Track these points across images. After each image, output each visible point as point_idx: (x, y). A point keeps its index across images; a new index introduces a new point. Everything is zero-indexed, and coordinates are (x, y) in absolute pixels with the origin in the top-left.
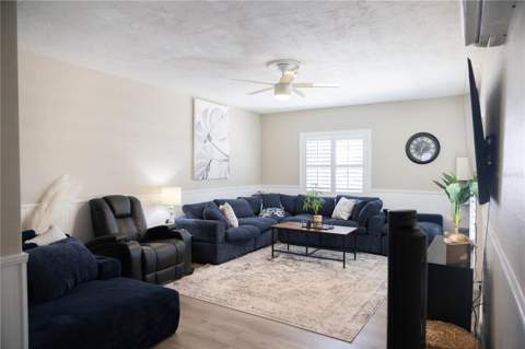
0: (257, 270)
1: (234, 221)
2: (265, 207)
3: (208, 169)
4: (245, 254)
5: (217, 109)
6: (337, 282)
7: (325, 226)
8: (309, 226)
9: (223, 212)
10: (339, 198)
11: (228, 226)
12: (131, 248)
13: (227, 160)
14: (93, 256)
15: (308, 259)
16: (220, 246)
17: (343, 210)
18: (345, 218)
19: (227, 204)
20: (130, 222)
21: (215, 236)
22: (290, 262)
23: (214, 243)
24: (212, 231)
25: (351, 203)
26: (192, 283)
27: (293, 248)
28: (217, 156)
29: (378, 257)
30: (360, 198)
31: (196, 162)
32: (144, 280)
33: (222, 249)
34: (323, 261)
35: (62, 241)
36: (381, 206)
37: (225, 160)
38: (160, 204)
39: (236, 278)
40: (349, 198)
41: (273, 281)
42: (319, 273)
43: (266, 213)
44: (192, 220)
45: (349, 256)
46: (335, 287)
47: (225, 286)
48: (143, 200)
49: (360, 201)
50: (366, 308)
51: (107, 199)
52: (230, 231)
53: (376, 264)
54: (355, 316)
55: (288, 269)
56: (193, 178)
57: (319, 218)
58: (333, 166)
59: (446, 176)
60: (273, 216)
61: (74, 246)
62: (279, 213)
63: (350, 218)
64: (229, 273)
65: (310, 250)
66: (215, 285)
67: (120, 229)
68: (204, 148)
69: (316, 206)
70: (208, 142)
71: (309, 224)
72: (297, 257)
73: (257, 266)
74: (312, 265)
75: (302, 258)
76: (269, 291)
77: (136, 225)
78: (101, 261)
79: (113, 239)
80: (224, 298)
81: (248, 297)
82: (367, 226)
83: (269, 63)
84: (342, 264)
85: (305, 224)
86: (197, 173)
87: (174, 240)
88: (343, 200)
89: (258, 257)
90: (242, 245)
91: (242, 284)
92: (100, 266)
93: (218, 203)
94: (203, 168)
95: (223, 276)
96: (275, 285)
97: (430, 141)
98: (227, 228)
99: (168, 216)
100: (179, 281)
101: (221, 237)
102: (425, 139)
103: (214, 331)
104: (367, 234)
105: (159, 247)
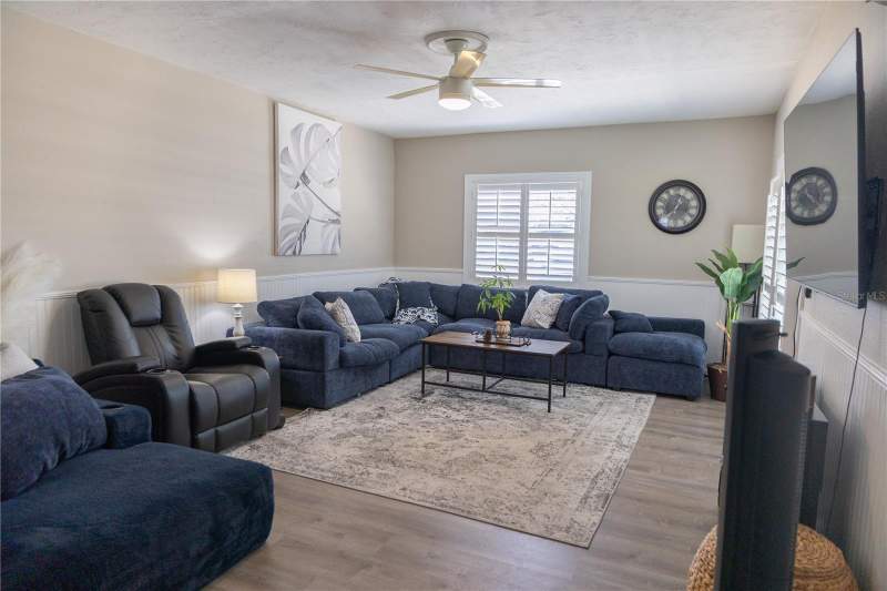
0: (399, 418)
1: (355, 331)
2: (404, 306)
3: (302, 237)
4: (373, 389)
5: (317, 125)
6: (541, 437)
7: (516, 340)
8: (487, 340)
9: (333, 314)
10: (533, 291)
11: (344, 340)
12: (167, 384)
13: (336, 222)
14: (96, 403)
15: (485, 396)
16: (330, 377)
17: (541, 311)
18: (546, 325)
19: (340, 301)
20: (161, 334)
21: (323, 358)
22: (455, 403)
23: (321, 371)
24: (316, 349)
25: (555, 300)
26: (284, 444)
27: (456, 378)
28: (320, 212)
29: (601, 391)
30: (571, 292)
31: (281, 224)
32: (194, 444)
33: (335, 381)
34: (510, 399)
35: (29, 376)
36: (606, 305)
37: (334, 221)
38: (216, 300)
39: (364, 433)
40: (551, 290)
41: (431, 438)
42: (509, 422)
43: (406, 317)
44: (276, 330)
45: (557, 390)
46: (540, 447)
47: (345, 450)
48: (183, 291)
49: (571, 297)
50: (600, 483)
51: (113, 291)
52: (348, 349)
53: (601, 404)
54: (586, 498)
55: (454, 416)
56: (275, 253)
57: (506, 326)
58: (524, 235)
59: (719, 256)
60: (419, 321)
61: (55, 383)
62: (430, 316)
63: (554, 326)
64: (351, 425)
65: (490, 381)
66: (327, 448)
67: (141, 348)
68: (296, 197)
69: (500, 305)
70: (302, 186)
71: (488, 335)
72: (465, 394)
73: (398, 411)
74: (494, 407)
75: (474, 395)
76: (426, 457)
77: (173, 339)
78: (110, 412)
79: (132, 368)
80: (348, 472)
81: (390, 470)
82: (583, 340)
83: (430, 38)
84: (545, 405)
85: (481, 337)
86: (283, 244)
87: (247, 368)
88: (541, 294)
89: (397, 394)
90: (369, 372)
91: (378, 444)
92: (110, 422)
93: (322, 297)
94: (295, 234)
95: (340, 429)
96: (434, 446)
97: (689, 195)
98: (342, 345)
99: (231, 323)
100: (258, 442)
101: (332, 360)
102: (682, 191)
103: (339, 535)
104: (584, 351)
105: (221, 382)
